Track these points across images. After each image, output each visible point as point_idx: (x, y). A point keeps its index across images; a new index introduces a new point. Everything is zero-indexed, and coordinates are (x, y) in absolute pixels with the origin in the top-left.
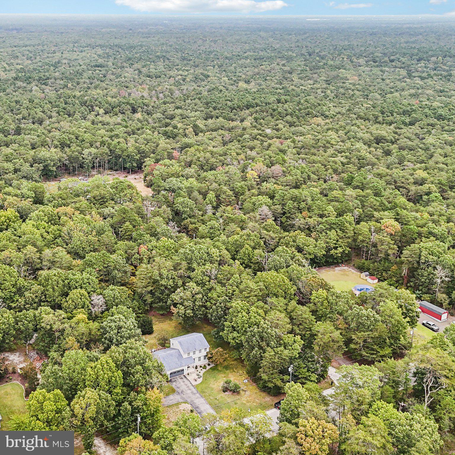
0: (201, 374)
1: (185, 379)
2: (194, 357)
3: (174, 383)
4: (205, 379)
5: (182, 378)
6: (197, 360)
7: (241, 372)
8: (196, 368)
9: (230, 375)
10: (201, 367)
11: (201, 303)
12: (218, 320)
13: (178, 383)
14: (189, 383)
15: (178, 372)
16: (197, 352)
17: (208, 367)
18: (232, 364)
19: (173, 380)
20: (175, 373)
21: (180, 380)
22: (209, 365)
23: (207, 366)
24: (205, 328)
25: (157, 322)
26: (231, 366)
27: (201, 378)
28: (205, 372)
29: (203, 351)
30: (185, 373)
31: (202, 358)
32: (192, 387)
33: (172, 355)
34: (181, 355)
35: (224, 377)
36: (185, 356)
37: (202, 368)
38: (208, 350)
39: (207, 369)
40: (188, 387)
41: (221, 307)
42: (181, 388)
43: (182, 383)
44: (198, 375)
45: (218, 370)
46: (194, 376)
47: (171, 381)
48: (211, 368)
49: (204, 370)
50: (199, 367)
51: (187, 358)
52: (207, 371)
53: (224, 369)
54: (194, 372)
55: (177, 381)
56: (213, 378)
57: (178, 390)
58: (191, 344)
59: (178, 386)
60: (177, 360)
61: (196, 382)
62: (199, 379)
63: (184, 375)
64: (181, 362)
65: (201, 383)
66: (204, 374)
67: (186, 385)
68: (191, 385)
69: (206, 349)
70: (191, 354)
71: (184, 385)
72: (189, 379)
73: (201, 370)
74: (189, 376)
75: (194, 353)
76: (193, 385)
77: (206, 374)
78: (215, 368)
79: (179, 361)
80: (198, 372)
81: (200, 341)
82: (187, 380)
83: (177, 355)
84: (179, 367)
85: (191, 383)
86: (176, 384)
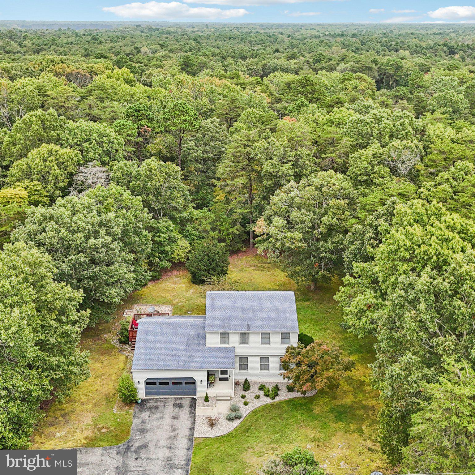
0: (245, 411)
1: (184, 413)
2: (241, 350)
3: (145, 415)
4: (245, 430)
5: (180, 406)
6: (254, 363)
8: (245, 386)
10: (262, 388)
13: (158, 415)
14: (188, 424)
15: (177, 382)
16: (254, 340)
17: (284, 395)
18: (365, 407)
19: (150, 404)
20: (164, 382)
21: (170, 410)
22: (290, 389)
23: (284, 392)
26: (360, 412)
27: (237, 423)
28: (265, 408)
29: (275, 339)
30: (201, 391)
31: (274, 364)
32: (182, 443)
33: (175, 329)
34: (201, 337)
35: (315, 440)
36: (212, 341)
37: (261, 393)
38: (293, 341)
39: (277, 399)
40: (174, 437)
41: (376, 228)
42: (149, 436)
43: (167, 420)
44: (233, 410)
45: (310, 410)
46: (223, 409)
48: (289, 402)
49: (268, 401)
51: (217, 348)
52: (272, 405)
53: (332, 416)
54: (229, 398)
55: (161, 409)
56: (275, 432)
57: (137, 438)
58: (243, 309)
59: (148, 426)
60: (182, 347)
61: (210, 429)
62: (228, 422)
63: (193, 399)
64: (191, 356)
65: (223, 436)
66: (255, 412)
67: (174, 430)
68: (187, 432)
69: (285, 336)
70: (234, 340)
71: (169, 428)
72: (197, 414)
73: (257, 397)
74: (204, 406)
75: (244, 338)
76: (193, 435)
77: (262, 413)
78: (301, 405)
79: (186, 350)
80: (244, 400)
81: (277, 309)
82: (188, 416)
83: (193, 333)
84: (177, 370)
85: (192, 429)
86: (147, 417)
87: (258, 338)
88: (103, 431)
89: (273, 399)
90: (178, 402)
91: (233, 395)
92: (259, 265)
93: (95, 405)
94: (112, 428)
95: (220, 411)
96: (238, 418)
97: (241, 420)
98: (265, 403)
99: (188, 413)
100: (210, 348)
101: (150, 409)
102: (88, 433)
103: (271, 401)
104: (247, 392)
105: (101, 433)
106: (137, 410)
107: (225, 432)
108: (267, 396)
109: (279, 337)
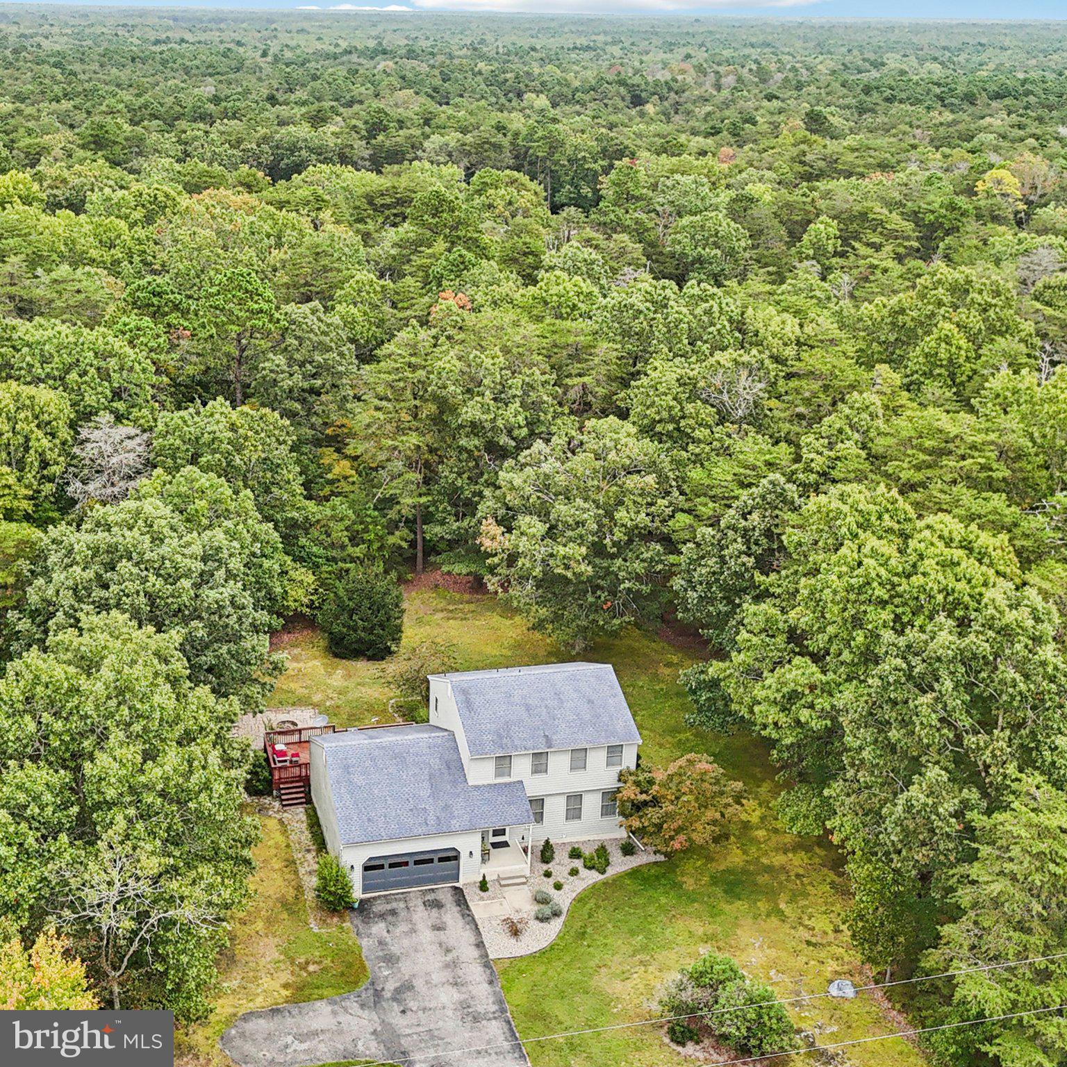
0: (563, 899)
1: (451, 915)
2: (535, 786)
3: (379, 928)
4: (578, 934)
5: (437, 905)
6: (555, 808)
7: (822, 924)
8: (547, 853)
9: (746, 934)
10: (575, 854)
11: (642, 519)
12: (723, 608)
13: (403, 927)
14: (468, 936)
15: (423, 860)
16: (559, 763)
17: (620, 865)
18: (769, 869)
19: (379, 907)
20: (398, 863)
21: (421, 915)
22: (628, 850)
23: (616, 857)
24: (669, 665)
25: (439, 615)
27: (557, 925)
28: (594, 890)
29: (597, 759)
30: (469, 872)
31: (592, 804)
32: (475, 973)
33: (399, 757)
34: (455, 768)
35: (707, 939)
36: (480, 773)
37: (578, 864)
38: (629, 760)
39: (611, 872)
40: (454, 965)
41: (745, 533)
42: (406, 968)
43: (426, 935)
44: (542, 900)
45: (677, 886)
46: (519, 902)
47: (364, 908)
48: (634, 873)
49: (591, 877)
50: (561, 856)
51: (490, 785)
52: (605, 884)
53: (718, 891)
54: (524, 880)
55: (403, 914)
56: (632, 933)
57: (386, 973)
58: (528, 708)
59: (395, 949)
60: (425, 792)
61: (513, 941)
62: (541, 925)
63: (456, 888)
64: (446, 807)
65: (543, 952)
66: (580, 900)
67: (448, 951)
68: (475, 953)
69: (614, 751)
70: (521, 768)
71: (435, 947)
72: (476, 917)
73: (574, 872)
74: (482, 899)
75: (540, 762)
76: (487, 956)
77: (593, 901)
78: (657, 878)
79: (433, 795)
80: (551, 881)
81: (590, 702)
82: (461, 922)
83: (436, 763)
84: (427, 835)
85: (480, 945)
86: (385, 934)
87: (565, 760)
88: (311, 968)
89: (603, 872)
90: (430, 897)
91: (528, 873)
92: (451, 607)
93: (269, 922)
94: (327, 962)
95: (517, 907)
96: (556, 914)
97: (563, 918)
98: (591, 882)
99: (458, 915)
100: (477, 787)
101: (382, 916)
102: (285, 977)
103: (601, 877)
104: (550, 865)
105: (310, 974)
106: (357, 921)
107: (544, 944)
108: (590, 868)
109: (603, 754)
